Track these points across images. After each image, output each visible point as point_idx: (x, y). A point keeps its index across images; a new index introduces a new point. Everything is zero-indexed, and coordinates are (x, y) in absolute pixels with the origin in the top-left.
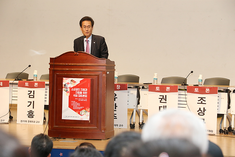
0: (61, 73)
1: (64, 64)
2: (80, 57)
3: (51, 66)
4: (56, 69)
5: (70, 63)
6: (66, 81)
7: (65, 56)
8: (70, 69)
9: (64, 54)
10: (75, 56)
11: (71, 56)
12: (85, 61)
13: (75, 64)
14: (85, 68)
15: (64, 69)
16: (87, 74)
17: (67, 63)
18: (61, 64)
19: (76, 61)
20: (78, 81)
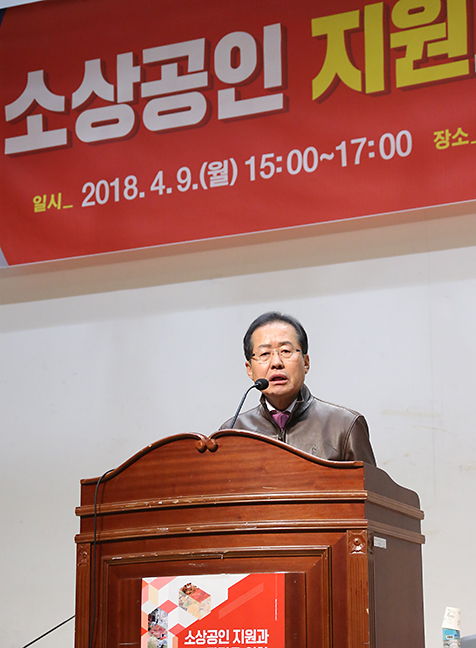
0: (132, 552)
1: (146, 503)
2: (225, 457)
3: (88, 520)
4: (107, 534)
5: (174, 494)
6: (158, 593)
7: (154, 463)
8: (178, 528)
9: (147, 451)
10: (202, 459)
11: (184, 460)
12: (256, 479)
13: (202, 499)
14: (256, 517)
15: (148, 531)
16: (263, 548)
17: (162, 496)
18: (132, 504)
19: (209, 482)
20: (217, 587)
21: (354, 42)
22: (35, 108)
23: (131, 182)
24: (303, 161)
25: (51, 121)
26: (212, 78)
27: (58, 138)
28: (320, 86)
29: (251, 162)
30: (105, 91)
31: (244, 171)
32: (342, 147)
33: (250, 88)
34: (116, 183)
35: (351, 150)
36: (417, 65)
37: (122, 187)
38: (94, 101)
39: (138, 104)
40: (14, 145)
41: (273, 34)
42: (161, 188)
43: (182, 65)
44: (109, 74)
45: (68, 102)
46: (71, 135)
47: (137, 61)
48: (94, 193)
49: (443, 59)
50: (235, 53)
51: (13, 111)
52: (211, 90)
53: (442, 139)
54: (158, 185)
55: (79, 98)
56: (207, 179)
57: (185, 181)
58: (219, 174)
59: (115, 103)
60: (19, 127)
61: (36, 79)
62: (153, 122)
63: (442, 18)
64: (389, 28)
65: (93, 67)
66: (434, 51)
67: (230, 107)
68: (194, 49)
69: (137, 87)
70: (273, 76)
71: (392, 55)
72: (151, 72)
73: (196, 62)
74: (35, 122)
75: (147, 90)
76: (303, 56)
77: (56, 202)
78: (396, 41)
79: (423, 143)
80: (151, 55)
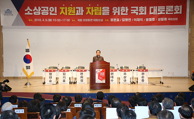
0: (95, 67)
6: (97, 70)
13: (100, 64)
16: (104, 68)
20: (101, 70)
21: (64, 10)
22: (29, 10)
23: (40, 20)
24: (59, 20)
25: (30, 12)
26: (49, 11)
27: (32, 14)
28: (61, 14)
29: (54, 19)
30: (37, 10)
31: (53, 20)
32: (63, 20)
33: (53, 12)
34: (38, 19)
35: (64, 20)
36: (70, 13)
37: (39, 20)
38: (36, 11)
39: (41, 12)
40: (26, 14)
41: (56, 8)
42: (44, 21)
43: (46, 9)
44: (37, 8)
45: (33, 10)
46: (33, 14)
47: (41, 8)
48: (36, 20)
49: (73, 13)
50: (52, 9)
51: (26, 10)
52: (49, 12)
53: (73, 20)
54: (43, 20)
55: (34, 10)
56: (49, 20)
57: (46, 20)
58: (50, 20)
59: (38, 11)
60: (27, 12)
61: (29, 7)
62: (42, 14)
63: (73, 10)
64: (68, 10)
65: (35, 7)
66: (72, 12)
67: (51, 14)
68: (47, 8)
69: (41, 10)
70: (56, 12)
71: (68, 12)
72: (42, 9)
73: (47, 9)
74: (29, 12)
75: (42, 11)
76: (59, 11)
77: (31, 20)
78: (68, 11)
79: (71, 20)
80: (42, 7)
